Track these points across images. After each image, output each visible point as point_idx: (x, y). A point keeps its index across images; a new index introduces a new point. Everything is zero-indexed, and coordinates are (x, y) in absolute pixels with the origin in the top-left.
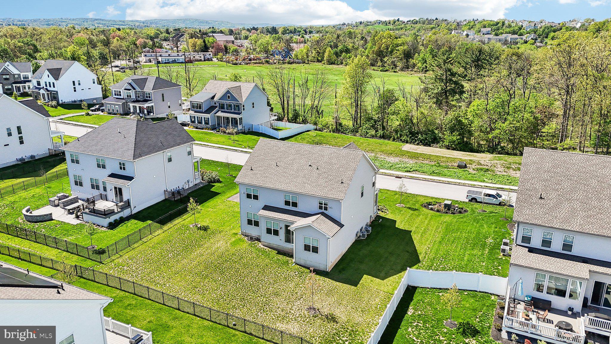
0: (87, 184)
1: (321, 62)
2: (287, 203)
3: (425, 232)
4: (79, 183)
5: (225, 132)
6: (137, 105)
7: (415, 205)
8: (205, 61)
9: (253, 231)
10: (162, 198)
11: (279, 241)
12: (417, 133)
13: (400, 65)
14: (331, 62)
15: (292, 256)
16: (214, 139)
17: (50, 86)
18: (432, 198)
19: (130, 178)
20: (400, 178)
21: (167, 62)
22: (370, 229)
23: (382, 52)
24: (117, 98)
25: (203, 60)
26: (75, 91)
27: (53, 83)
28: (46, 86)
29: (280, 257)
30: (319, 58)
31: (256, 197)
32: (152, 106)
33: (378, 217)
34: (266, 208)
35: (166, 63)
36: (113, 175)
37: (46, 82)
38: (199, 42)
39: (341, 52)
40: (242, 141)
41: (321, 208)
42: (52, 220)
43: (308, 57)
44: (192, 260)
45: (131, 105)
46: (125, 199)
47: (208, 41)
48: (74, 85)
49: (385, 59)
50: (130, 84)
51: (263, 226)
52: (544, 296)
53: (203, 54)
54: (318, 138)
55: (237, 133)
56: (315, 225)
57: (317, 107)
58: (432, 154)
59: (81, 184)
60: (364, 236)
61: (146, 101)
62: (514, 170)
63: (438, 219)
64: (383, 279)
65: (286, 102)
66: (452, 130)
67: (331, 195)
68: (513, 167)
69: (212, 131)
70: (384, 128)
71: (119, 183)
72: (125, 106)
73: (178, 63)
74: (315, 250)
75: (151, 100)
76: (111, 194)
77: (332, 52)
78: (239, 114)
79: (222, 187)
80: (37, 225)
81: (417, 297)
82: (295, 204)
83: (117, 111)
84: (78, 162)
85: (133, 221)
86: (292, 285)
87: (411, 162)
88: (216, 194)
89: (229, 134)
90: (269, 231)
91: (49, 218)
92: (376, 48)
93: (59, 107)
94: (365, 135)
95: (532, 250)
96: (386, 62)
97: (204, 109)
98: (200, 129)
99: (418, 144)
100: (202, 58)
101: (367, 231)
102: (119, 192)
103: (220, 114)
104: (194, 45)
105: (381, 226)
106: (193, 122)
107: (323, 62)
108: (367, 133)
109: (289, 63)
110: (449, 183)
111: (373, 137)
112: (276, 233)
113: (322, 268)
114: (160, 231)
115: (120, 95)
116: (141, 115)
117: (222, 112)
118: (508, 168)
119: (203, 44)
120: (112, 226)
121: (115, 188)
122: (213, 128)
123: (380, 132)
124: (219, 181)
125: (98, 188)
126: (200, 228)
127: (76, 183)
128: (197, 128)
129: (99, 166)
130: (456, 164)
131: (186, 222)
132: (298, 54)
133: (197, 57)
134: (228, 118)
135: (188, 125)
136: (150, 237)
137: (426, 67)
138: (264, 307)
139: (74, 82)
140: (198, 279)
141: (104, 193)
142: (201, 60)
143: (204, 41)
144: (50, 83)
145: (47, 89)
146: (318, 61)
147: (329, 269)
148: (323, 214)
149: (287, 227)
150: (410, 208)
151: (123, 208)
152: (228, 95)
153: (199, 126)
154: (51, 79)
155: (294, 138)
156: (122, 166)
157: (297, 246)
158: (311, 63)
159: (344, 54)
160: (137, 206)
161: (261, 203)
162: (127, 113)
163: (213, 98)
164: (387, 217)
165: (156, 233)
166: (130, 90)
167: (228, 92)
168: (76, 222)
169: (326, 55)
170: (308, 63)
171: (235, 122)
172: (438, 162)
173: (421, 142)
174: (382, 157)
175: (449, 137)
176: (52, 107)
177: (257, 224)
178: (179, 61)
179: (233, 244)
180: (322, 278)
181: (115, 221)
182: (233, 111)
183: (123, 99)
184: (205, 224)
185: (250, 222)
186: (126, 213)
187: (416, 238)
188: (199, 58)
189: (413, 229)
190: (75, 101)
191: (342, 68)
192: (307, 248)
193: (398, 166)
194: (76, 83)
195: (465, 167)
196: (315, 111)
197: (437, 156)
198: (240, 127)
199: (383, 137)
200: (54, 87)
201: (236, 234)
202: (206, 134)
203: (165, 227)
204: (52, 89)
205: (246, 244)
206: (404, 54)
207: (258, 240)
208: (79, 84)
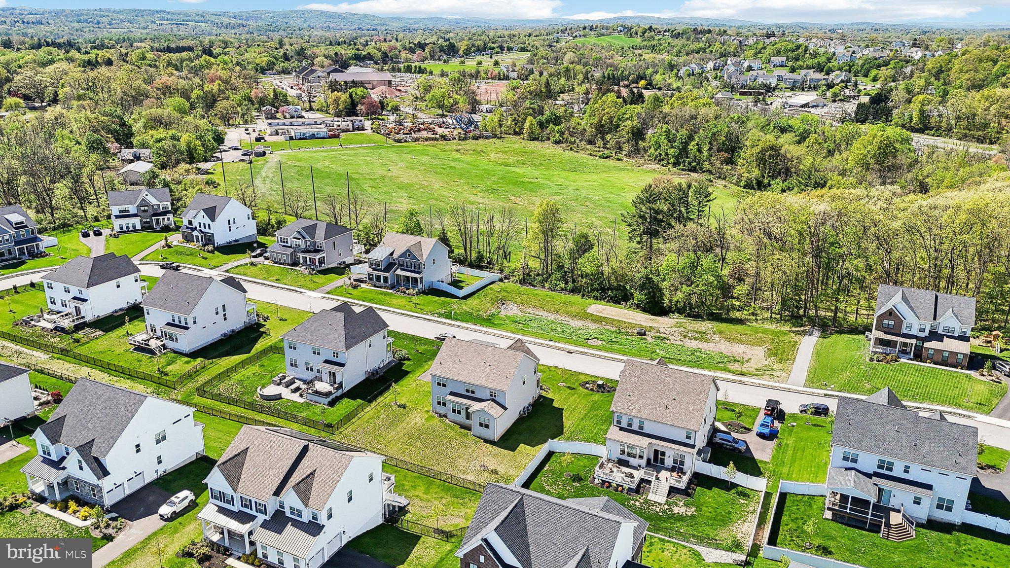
0: (302, 366)
1: (519, 134)
2: (467, 391)
3: (574, 410)
4: (294, 365)
5: (405, 293)
6: (308, 256)
7: (574, 383)
8: (354, 129)
9: (442, 410)
10: (363, 377)
11: (462, 418)
12: (608, 289)
13: (627, 148)
14: (533, 138)
15: (470, 430)
16: (395, 301)
17: (205, 228)
18: (592, 376)
19: (343, 365)
20: (571, 353)
21: (302, 137)
22: (530, 408)
23: (603, 126)
24: (284, 246)
25: (351, 129)
26: (230, 230)
27: (209, 225)
28: (200, 226)
29: (462, 430)
30: (517, 130)
31: (444, 385)
32: (324, 257)
33: (540, 397)
34: (452, 394)
35: (301, 139)
36: (326, 362)
37: (200, 223)
38: (344, 97)
39: (548, 121)
40: (424, 305)
41: (491, 395)
42: (282, 398)
43: (500, 126)
44: (398, 433)
45: (301, 255)
46: (338, 381)
47: (356, 93)
48: (229, 224)
49: (608, 137)
50: (299, 233)
51: (450, 407)
52: (625, 457)
53: (352, 121)
54: (503, 294)
55: (417, 294)
56: (487, 409)
57: (503, 247)
58: (616, 318)
59: (296, 366)
60: (525, 414)
61: (317, 251)
62: (690, 339)
63: (588, 397)
64: (533, 446)
65: (468, 241)
66: (642, 287)
67: (499, 387)
68: (690, 335)
69: (391, 291)
70: (574, 281)
71: (334, 368)
72: (293, 255)
73: (318, 138)
74: (487, 426)
75: (322, 251)
76: (326, 377)
77: (534, 122)
78: (419, 273)
79: (411, 365)
80: (272, 403)
81: (553, 459)
82: (473, 392)
83: (285, 260)
84: (295, 348)
85: (346, 401)
86: (470, 451)
87: (594, 327)
88: (407, 373)
89: (408, 294)
90: (454, 411)
91: (278, 397)
92: (595, 121)
93: (216, 252)
94: (553, 289)
95: (621, 429)
96: (608, 142)
97: (382, 267)
98: (378, 287)
99: (608, 301)
100: (351, 128)
101: (528, 410)
102: (333, 375)
103: (399, 272)
104: (337, 101)
105: (541, 404)
106: (371, 279)
107: (522, 136)
108: (557, 286)
109: (475, 138)
110: (613, 359)
111: (563, 290)
112: (459, 412)
113: (491, 438)
114: (368, 409)
115: (287, 242)
116: (312, 267)
117: (401, 269)
118: (685, 337)
119: (349, 100)
120: (332, 404)
121: (330, 372)
122: (392, 287)
123: (570, 285)
124: (408, 359)
125: (312, 370)
126: (399, 406)
127: (292, 365)
128: (375, 286)
129: (314, 353)
130: (636, 331)
131: (387, 400)
132: (487, 124)
133: (343, 125)
134: (408, 277)
135: (365, 282)
136: (362, 413)
137: (661, 155)
138: (452, 465)
139: (229, 221)
140: (405, 446)
141: (318, 375)
142: (348, 131)
143: (351, 96)
144: (204, 224)
145: (200, 230)
146: (516, 133)
147: (496, 440)
148: (493, 400)
149: (467, 409)
150: (569, 387)
151: (337, 389)
152: (407, 253)
153: (378, 284)
154: (207, 221)
155: (477, 294)
156: (336, 355)
157: (474, 422)
158: (506, 136)
159: (551, 125)
160: (347, 387)
161: (448, 389)
162: (295, 264)
163: (392, 254)
164: (548, 396)
165: (366, 410)
166: (299, 239)
167: (408, 250)
168: (301, 400)
169: (527, 126)
170: (501, 137)
171: (415, 280)
172: (619, 327)
173: (611, 299)
174: (566, 319)
175: (638, 296)
176: (208, 252)
177: (444, 404)
178: (319, 136)
179: (427, 420)
180: (491, 446)
181: (333, 399)
182: (413, 269)
183: (291, 247)
184: (403, 403)
185: (439, 403)
186: (340, 392)
187: (565, 414)
188: (346, 127)
189: (565, 407)
190: (230, 242)
191: (548, 148)
192: (481, 425)
193: (579, 332)
194: (232, 222)
195: (644, 334)
196: (501, 251)
197: (619, 321)
198: (420, 286)
199: (573, 291)
200: (209, 228)
201: (428, 411)
202: (386, 294)
203: (372, 405)
204: (207, 230)
205: (436, 420)
206: (633, 132)
207: (446, 416)
208: (234, 223)
